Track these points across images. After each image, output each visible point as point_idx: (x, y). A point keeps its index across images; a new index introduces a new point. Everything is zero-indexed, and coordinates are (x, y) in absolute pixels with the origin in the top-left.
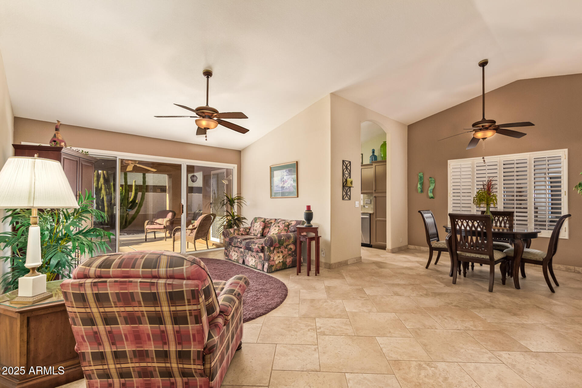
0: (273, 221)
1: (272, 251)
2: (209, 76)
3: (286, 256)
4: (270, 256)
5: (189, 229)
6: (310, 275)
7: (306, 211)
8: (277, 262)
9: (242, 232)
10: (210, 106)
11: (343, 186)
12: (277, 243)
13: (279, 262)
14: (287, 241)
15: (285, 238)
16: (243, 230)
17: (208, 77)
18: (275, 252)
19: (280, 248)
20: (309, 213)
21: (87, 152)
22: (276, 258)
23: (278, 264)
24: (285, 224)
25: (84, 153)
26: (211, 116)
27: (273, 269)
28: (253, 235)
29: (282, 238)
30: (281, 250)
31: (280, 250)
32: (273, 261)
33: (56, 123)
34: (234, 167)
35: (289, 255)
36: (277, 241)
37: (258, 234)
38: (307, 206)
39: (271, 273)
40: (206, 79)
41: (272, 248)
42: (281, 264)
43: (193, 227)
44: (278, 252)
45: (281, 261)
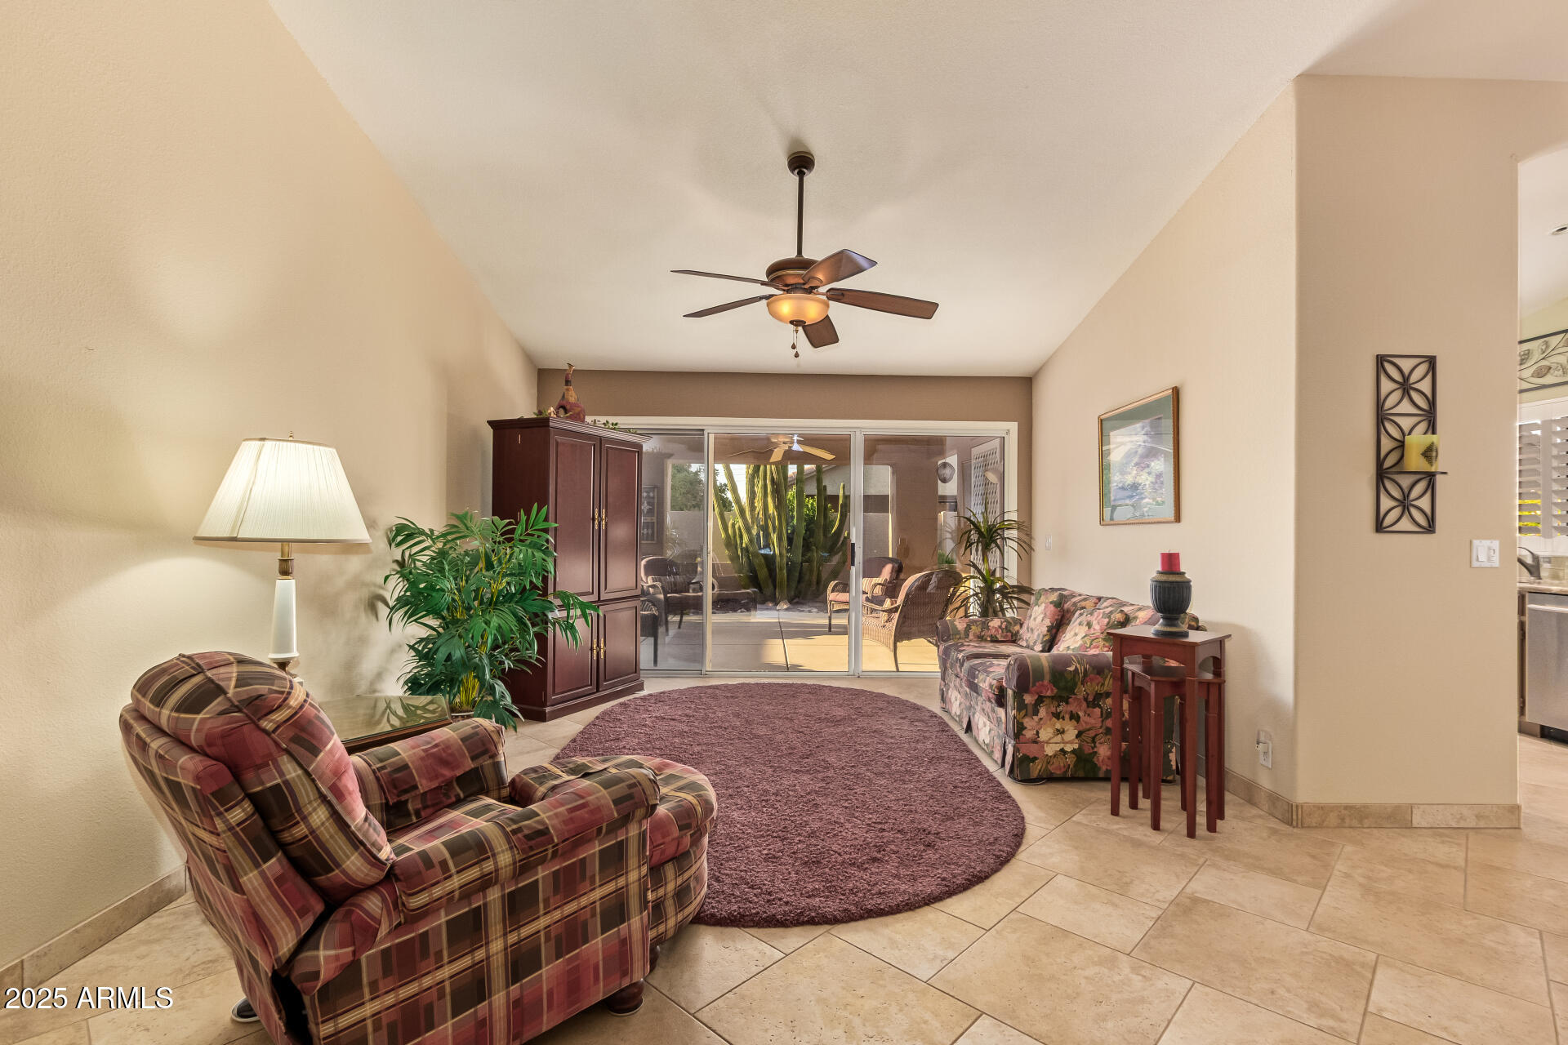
0: (1089, 604)
1: (1030, 709)
2: (805, 170)
3: (1092, 733)
4: (1022, 724)
5: (883, 611)
6: (1163, 824)
7: (1159, 572)
8: (1050, 750)
9: (997, 630)
10: (806, 255)
11: (1382, 475)
12: (1046, 682)
13: (1062, 750)
14: (1092, 680)
15: (1081, 669)
16: (1000, 627)
17: (801, 175)
18: (1043, 712)
19: (1067, 703)
20: (1165, 582)
21: (615, 423)
22: (1045, 735)
23: (1055, 756)
24: (1109, 617)
25: (611, 426)
26: (804, 284)
27: (1035, 769)
28: (1024, 644)
29: (1072, 669)
30: (1072, 707)
31: (1063, 708)
32: (1035, 742)
33: (565, 370)
34: (1010, 429)
35: (1108, 731)
36: (1047, 677)
37: (1035, 643)
38: (1163, 555)
39: (1020, 781)
40: (797, 178)
41: (1028, 699)
42: (1070, 760)
43: (892, 605)
44: (1057, 716)
45: (1069, 748)
